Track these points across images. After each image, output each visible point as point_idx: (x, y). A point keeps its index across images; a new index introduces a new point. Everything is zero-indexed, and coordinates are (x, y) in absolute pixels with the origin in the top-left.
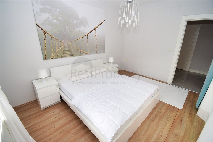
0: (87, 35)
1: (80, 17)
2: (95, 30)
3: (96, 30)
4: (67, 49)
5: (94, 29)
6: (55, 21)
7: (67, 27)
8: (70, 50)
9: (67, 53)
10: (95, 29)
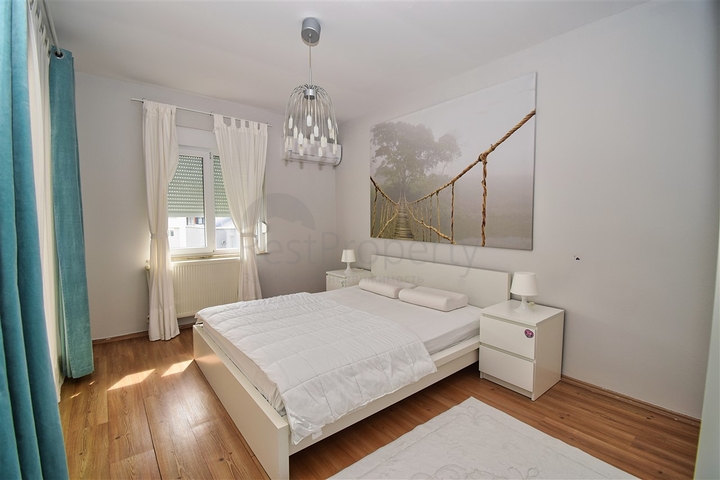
0: (453, 182)
1: (436, 140)
2: (481, 163)
3: (485, 163)
4: (402, 221)
5: (477, 159)
6: (390, 166)
7: (407, 172)
8: (407, 224)
9: (402, 230)
10: (483, 158)
